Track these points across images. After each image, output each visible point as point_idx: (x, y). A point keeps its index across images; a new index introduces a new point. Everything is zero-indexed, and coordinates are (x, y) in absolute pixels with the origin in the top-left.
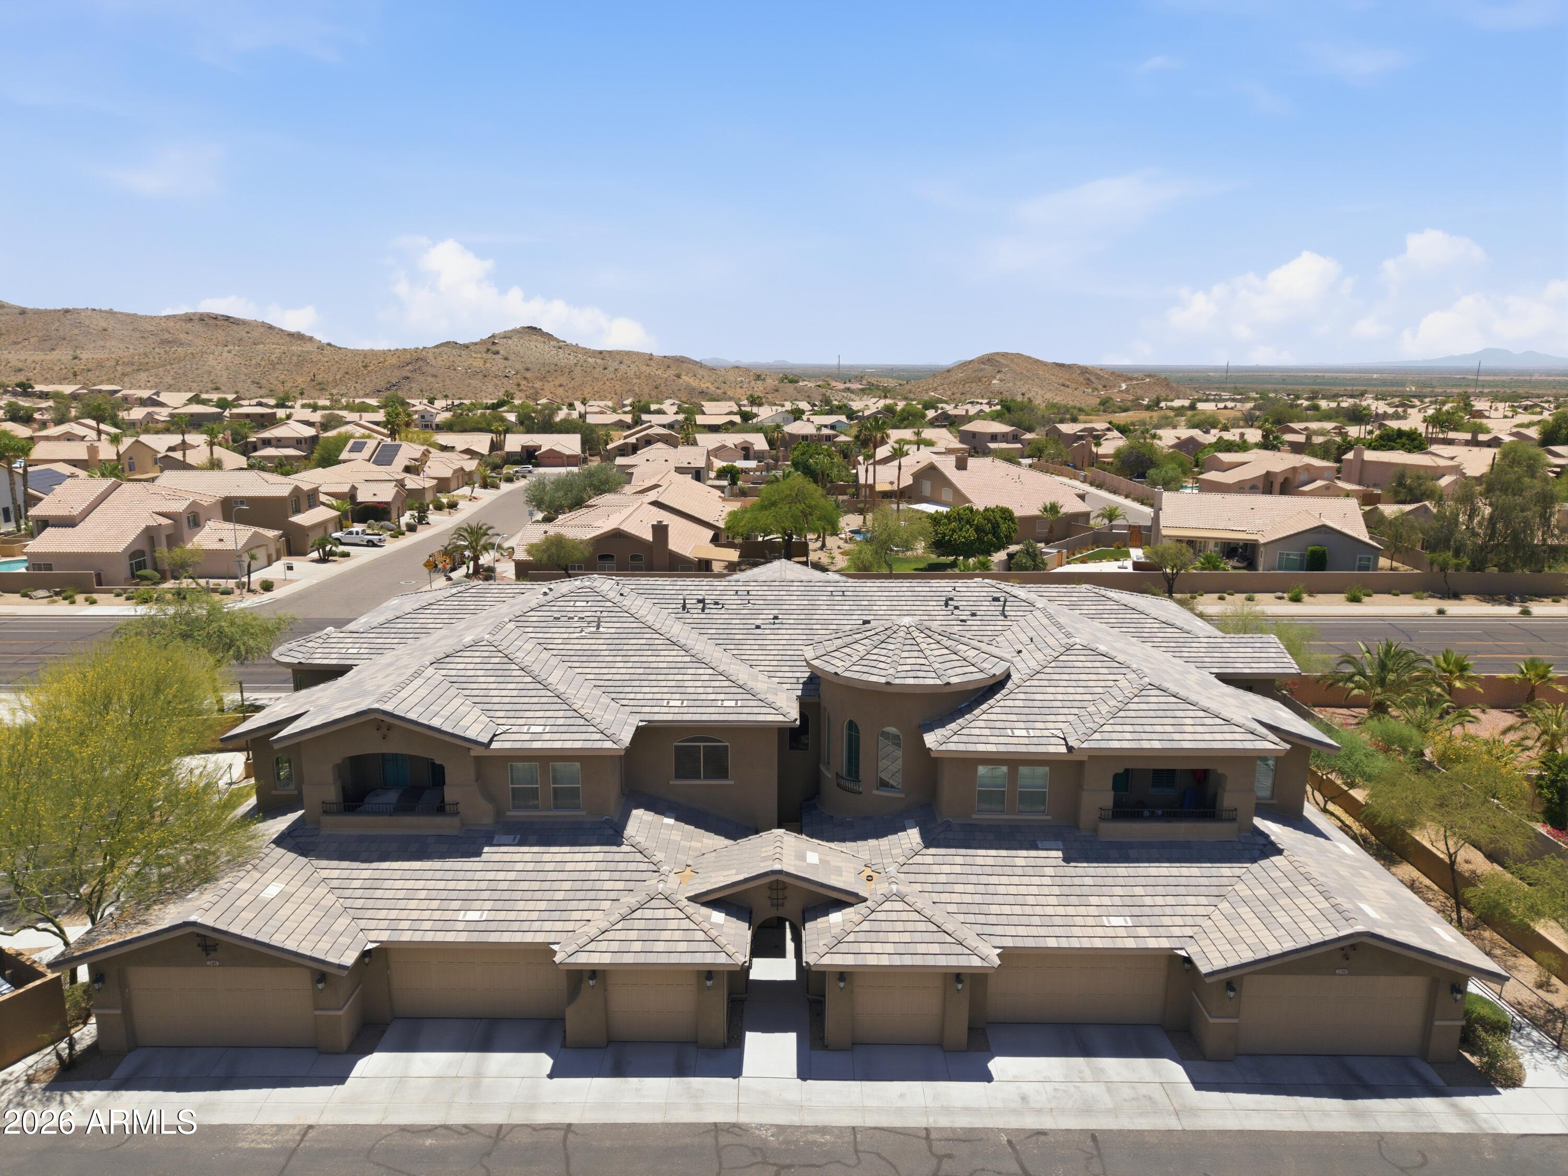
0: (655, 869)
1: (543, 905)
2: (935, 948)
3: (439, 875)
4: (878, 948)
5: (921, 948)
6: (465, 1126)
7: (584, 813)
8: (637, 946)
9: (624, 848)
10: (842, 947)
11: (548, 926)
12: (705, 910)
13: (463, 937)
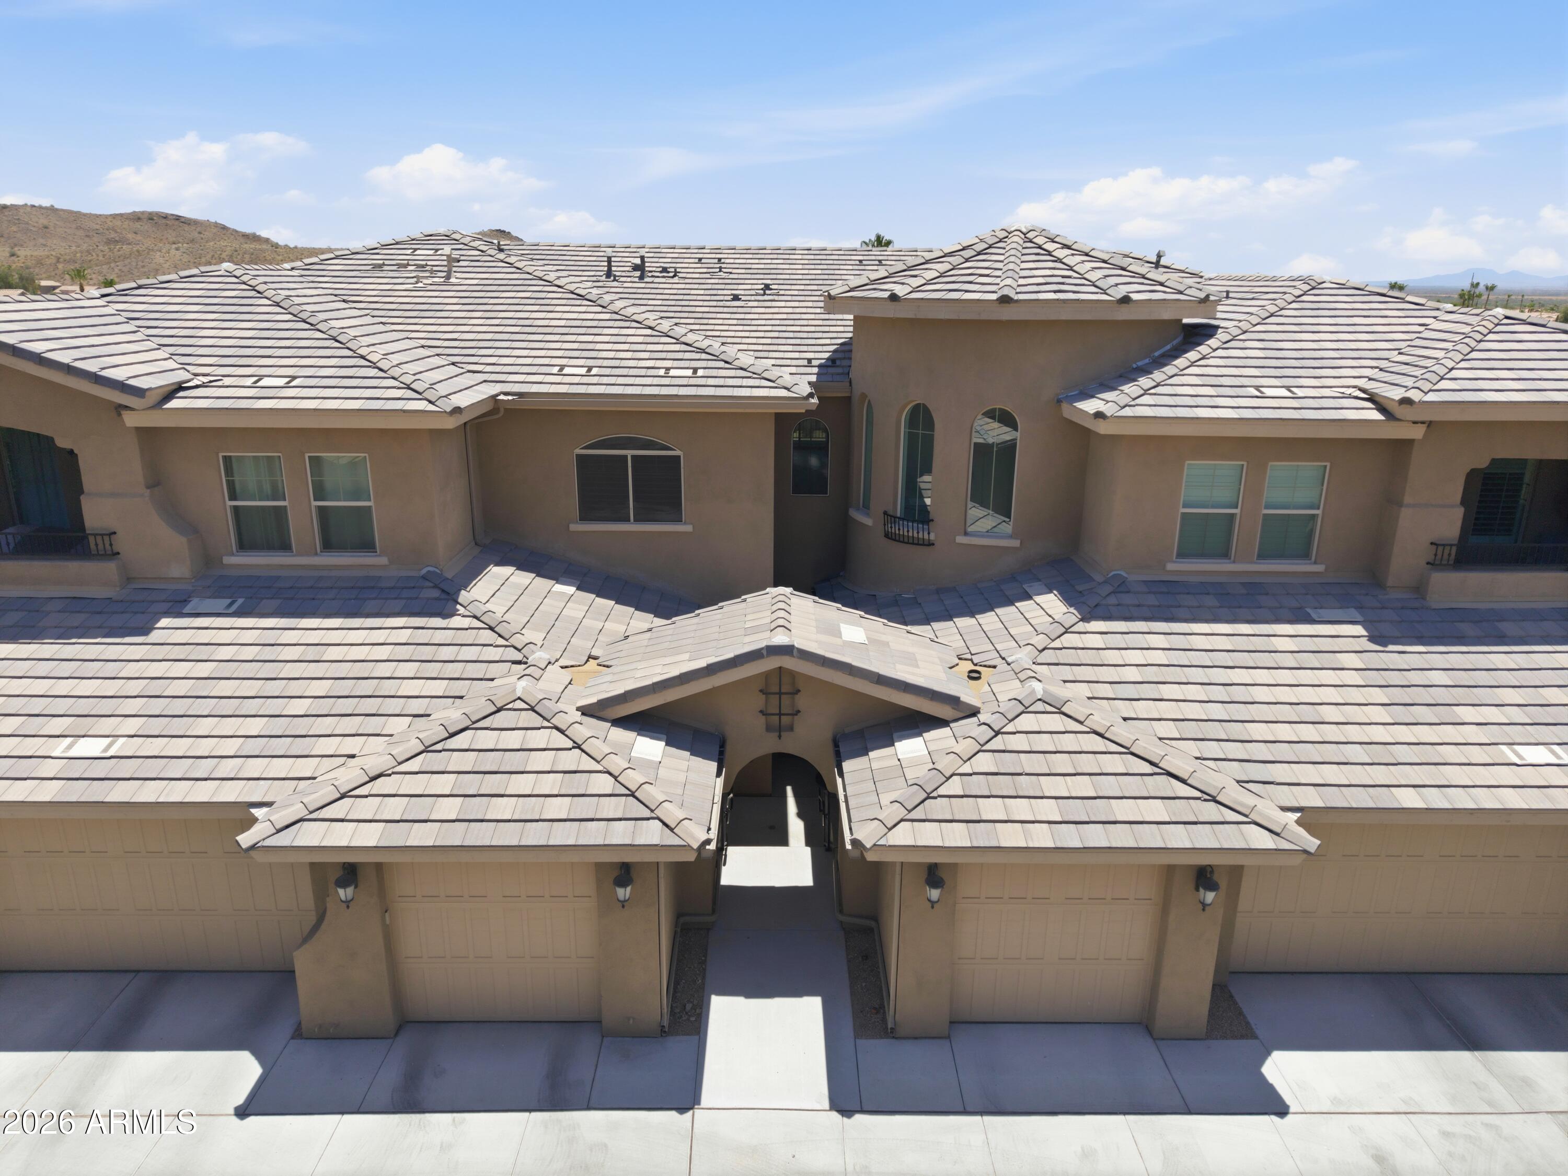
0: (518, 656)
1: (255, 726)
2: (1156, 809)
3: (43, 668)
4: (1021, 809)
5: (1123, 810)
7: (384, 560)
8: (449, 808)
9: (456, 621)
10: (937, 808)
11: (255, 767)
12: (619, 735)
13: (47, 793)
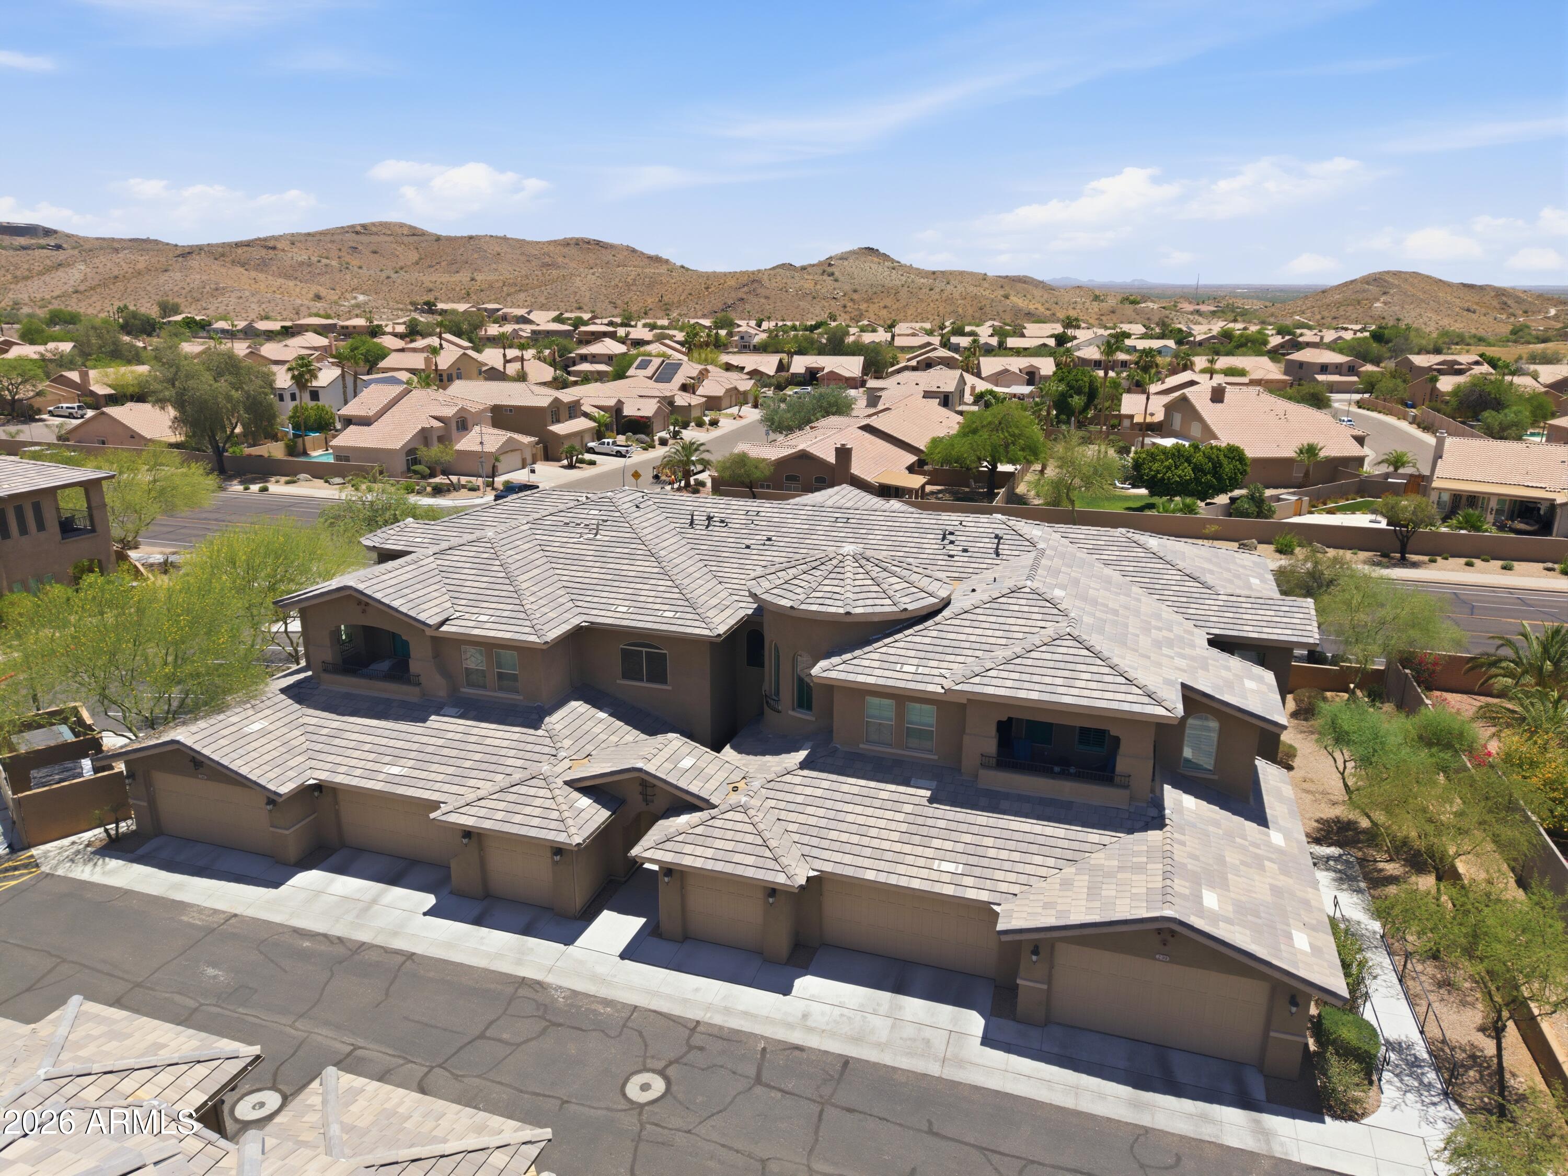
0: (554, 752)
1: (451, 770)
2: (750, 860)
3: (387, 733)
4: (699, 851)
5: (737, 858)
6: (339, 938)
7: (521, 698)
8: (500, 815)
9: (540, 732)
10: (668, 845)
11: (446, 787)
12: (576, 795)
13: (378, 786)
